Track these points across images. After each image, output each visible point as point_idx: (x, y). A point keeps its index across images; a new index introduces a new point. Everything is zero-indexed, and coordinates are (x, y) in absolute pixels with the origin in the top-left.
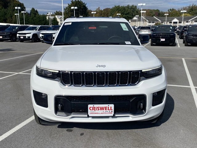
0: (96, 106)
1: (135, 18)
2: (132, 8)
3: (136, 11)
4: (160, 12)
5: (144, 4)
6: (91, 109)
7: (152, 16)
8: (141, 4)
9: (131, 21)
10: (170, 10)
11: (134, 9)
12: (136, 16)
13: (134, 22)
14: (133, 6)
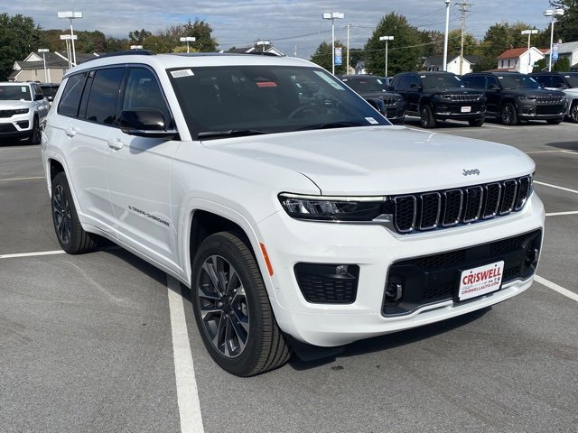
0: (476, 271)
1: (33, 58)
2: (16, 25)
3: (34, 36)
4: (107, 38)
5: (78, 15)
6: (466, 280)
7: (88, 52)
8: (70, 14)
9: (23, 68)
10: (137, 33)
11: (23, 28)
12: (40, 50)
13: (34, 71)
14: (19, 17)
